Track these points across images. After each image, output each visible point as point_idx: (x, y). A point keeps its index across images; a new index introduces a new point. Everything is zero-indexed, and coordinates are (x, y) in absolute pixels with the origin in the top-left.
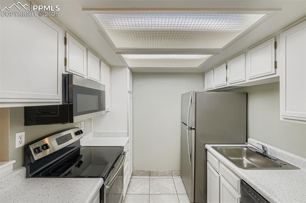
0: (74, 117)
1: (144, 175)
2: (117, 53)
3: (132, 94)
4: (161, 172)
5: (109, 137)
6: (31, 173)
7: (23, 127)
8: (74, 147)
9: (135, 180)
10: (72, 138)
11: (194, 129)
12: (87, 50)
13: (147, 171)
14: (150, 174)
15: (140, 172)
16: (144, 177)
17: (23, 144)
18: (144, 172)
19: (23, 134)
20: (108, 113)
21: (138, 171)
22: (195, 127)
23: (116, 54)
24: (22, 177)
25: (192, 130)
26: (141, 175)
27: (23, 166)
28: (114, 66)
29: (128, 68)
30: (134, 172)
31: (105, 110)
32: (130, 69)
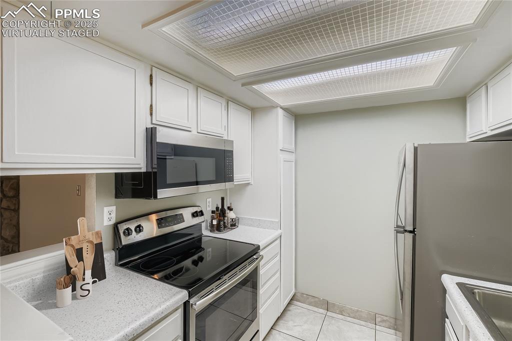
0: (158, 190)
1: (316, 305)
2: (243, 85)
3: (294, 155)
4: (351, 309)
5: (249, 226)
6: (120, 260)
7: (114, 200)
8: (192, 234)
9: (298, 309)
10: (184, 221)
11: (410, 232)
12: (197, 87)
13: (322, 299)
14: (327, 306)
15: (308, 298)
16: (316, 309)
17: (113, 221)
18: (317, 300)
19: (114, 208)
20: (250, 186)
21: (305, 295)
22: (414, 229)
23: (244, 87)
24: (110, 264)
25: (407, 234)
26: (310, 304)
27: (113, 250)
28: (257, 108)
29: (281, 108)
30: (299, 295)
31: (233, 181)
32: (285, 109)
